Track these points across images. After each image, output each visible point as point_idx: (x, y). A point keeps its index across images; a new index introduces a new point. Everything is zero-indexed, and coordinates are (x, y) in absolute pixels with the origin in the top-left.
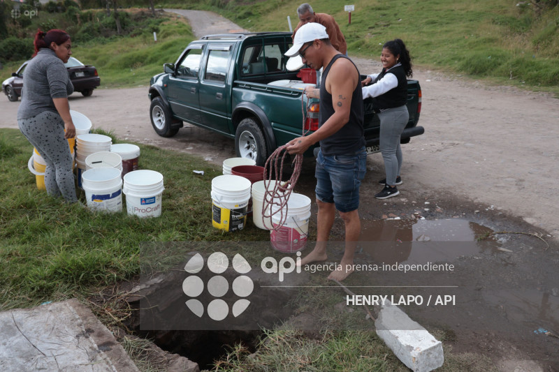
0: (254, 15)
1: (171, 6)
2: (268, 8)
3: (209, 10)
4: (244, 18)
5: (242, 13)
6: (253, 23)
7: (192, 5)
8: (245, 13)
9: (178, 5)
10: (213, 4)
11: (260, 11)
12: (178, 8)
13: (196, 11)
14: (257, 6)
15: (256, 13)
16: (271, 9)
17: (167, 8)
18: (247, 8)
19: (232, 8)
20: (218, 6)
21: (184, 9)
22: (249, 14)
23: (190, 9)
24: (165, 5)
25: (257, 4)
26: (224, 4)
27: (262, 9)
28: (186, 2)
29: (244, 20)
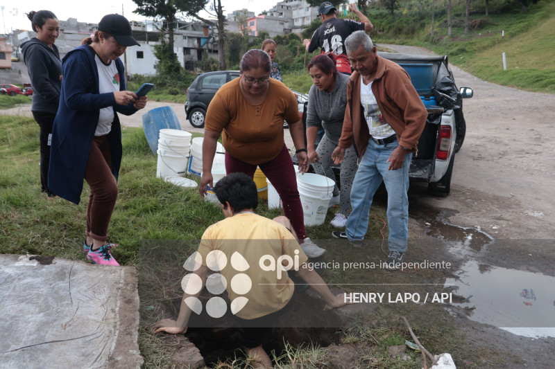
0: (467, 52)
1: (384, 41)
2: (485, 45)
3: (421, 46)
4: (457, 54)
5: (455, 49)
6: (465, 60)
7: (405, 41)
8: (458, 50)
9: (391, 41)
10: (426, 41)
11: (474, 47)
12: (390, 43)
13: (408, 47)
14: (472, 43)
15: (469, 50)
16: (488, 46)
17: (380, 42)
18: (461, 45)
19: (446, 44)
20: (432, 42)
21: (397, 44)
22: (463, 51)
23: (403, 44)
24: (380, 40)
25: (474, 40)
26: (438, 40)
27: (477, 46)
28: (399, 38)
29: (456, 57)
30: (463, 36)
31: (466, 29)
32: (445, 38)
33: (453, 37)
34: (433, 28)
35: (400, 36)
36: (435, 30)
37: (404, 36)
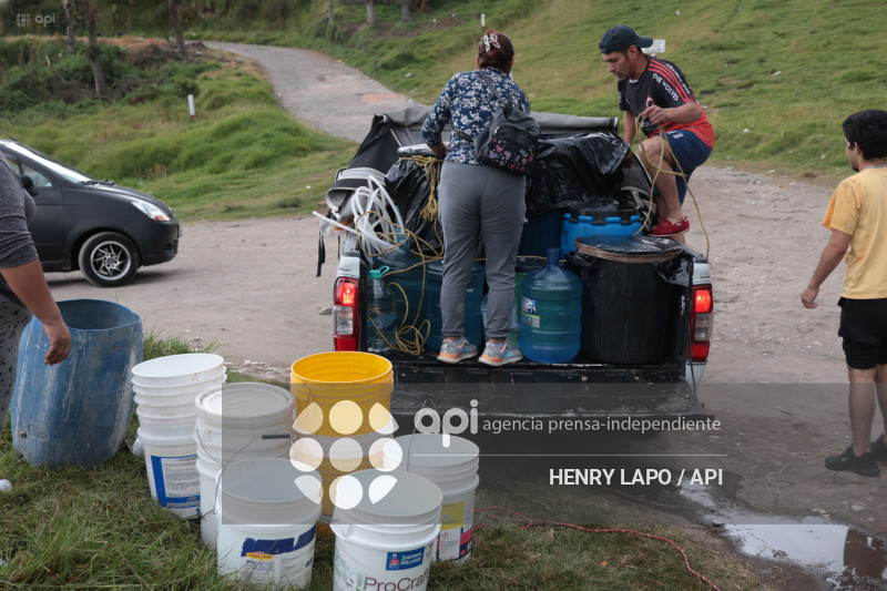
0: (418, 61)
1: (219, 34)
2: (451, 45)
3: (309, 47)
4: (396, 67)
5: (390, 56)
6: (417, 80)
7: (270, 35)
8: (398, 57)
9: (237, 34)
10: (319, 35)
11: (431, 51)
12: (236, 41)
13: (279, 49)
14: (425, 41)
15: (422, 57)
16: (458, 48)
17: (209, 38)
18: (403, 45)
19: (366, 44)
20: (333, 39)
21: (250, 43)
22: (407, 59)
23: (265, 43)
24: (208, 33)
25: (425, 35)
26: (347, 33)
27: (436, 48)
28: (255, 28)
29: (395, 72)
30: (399, 24)
31: (405, 10)
32: (362, 28)
33: (379, 27)
34: (332, 7)
35: (255, 23)
36: (336, 10)
37: (264, 23)
